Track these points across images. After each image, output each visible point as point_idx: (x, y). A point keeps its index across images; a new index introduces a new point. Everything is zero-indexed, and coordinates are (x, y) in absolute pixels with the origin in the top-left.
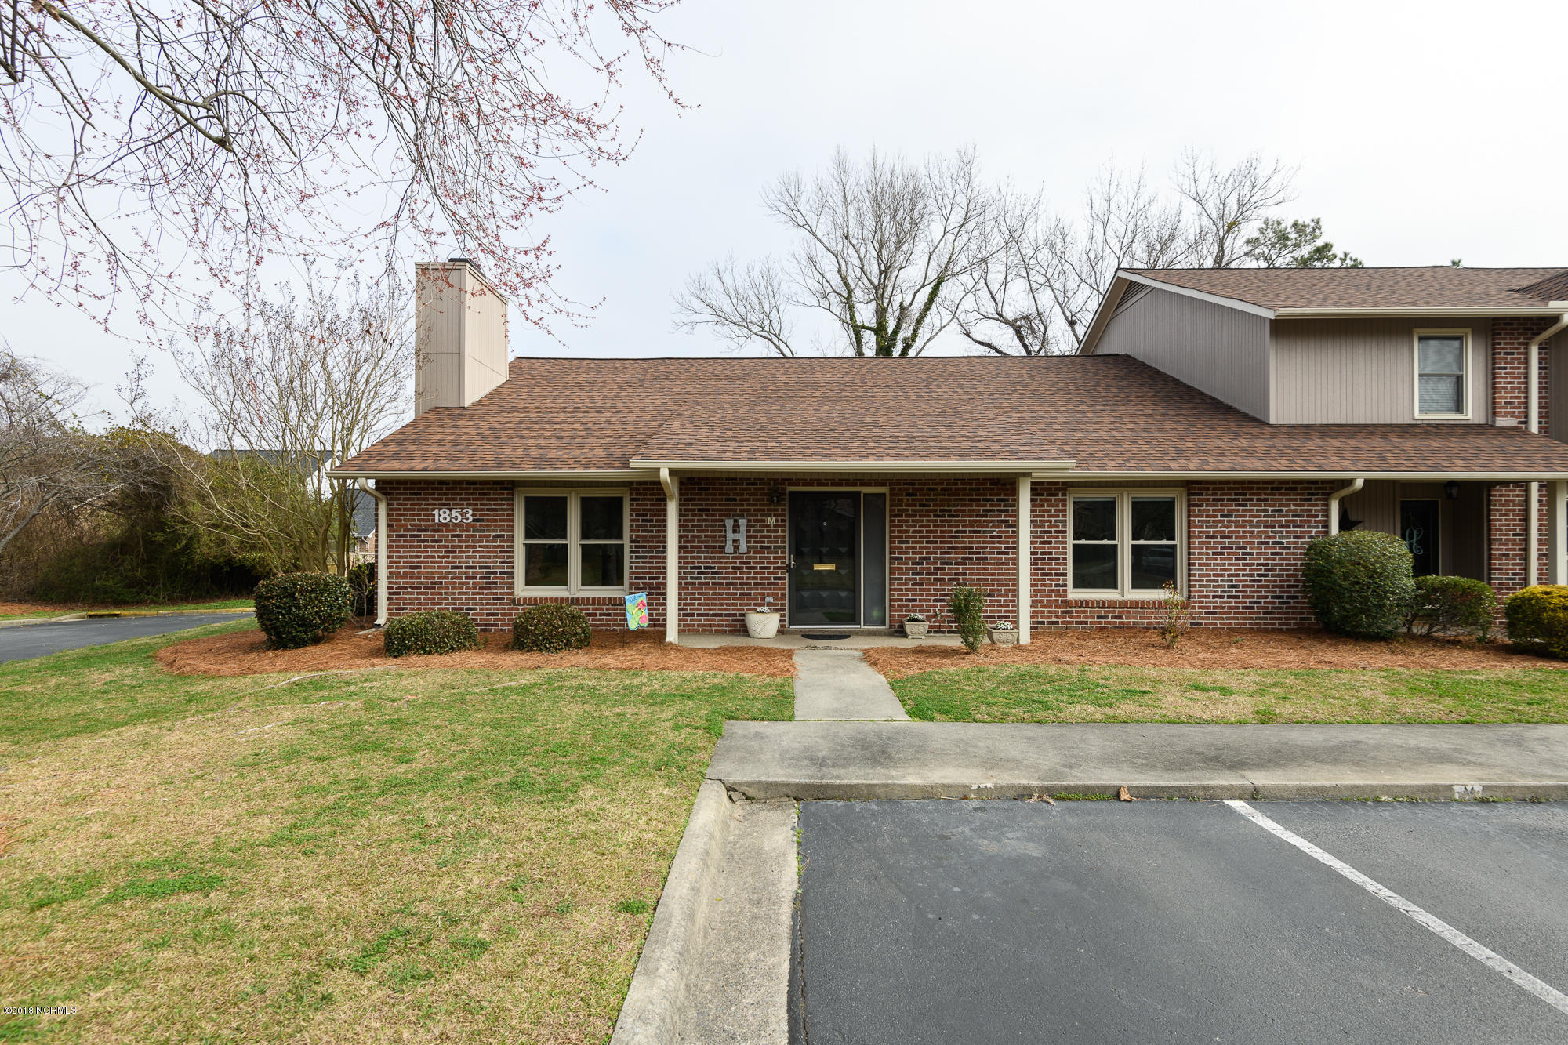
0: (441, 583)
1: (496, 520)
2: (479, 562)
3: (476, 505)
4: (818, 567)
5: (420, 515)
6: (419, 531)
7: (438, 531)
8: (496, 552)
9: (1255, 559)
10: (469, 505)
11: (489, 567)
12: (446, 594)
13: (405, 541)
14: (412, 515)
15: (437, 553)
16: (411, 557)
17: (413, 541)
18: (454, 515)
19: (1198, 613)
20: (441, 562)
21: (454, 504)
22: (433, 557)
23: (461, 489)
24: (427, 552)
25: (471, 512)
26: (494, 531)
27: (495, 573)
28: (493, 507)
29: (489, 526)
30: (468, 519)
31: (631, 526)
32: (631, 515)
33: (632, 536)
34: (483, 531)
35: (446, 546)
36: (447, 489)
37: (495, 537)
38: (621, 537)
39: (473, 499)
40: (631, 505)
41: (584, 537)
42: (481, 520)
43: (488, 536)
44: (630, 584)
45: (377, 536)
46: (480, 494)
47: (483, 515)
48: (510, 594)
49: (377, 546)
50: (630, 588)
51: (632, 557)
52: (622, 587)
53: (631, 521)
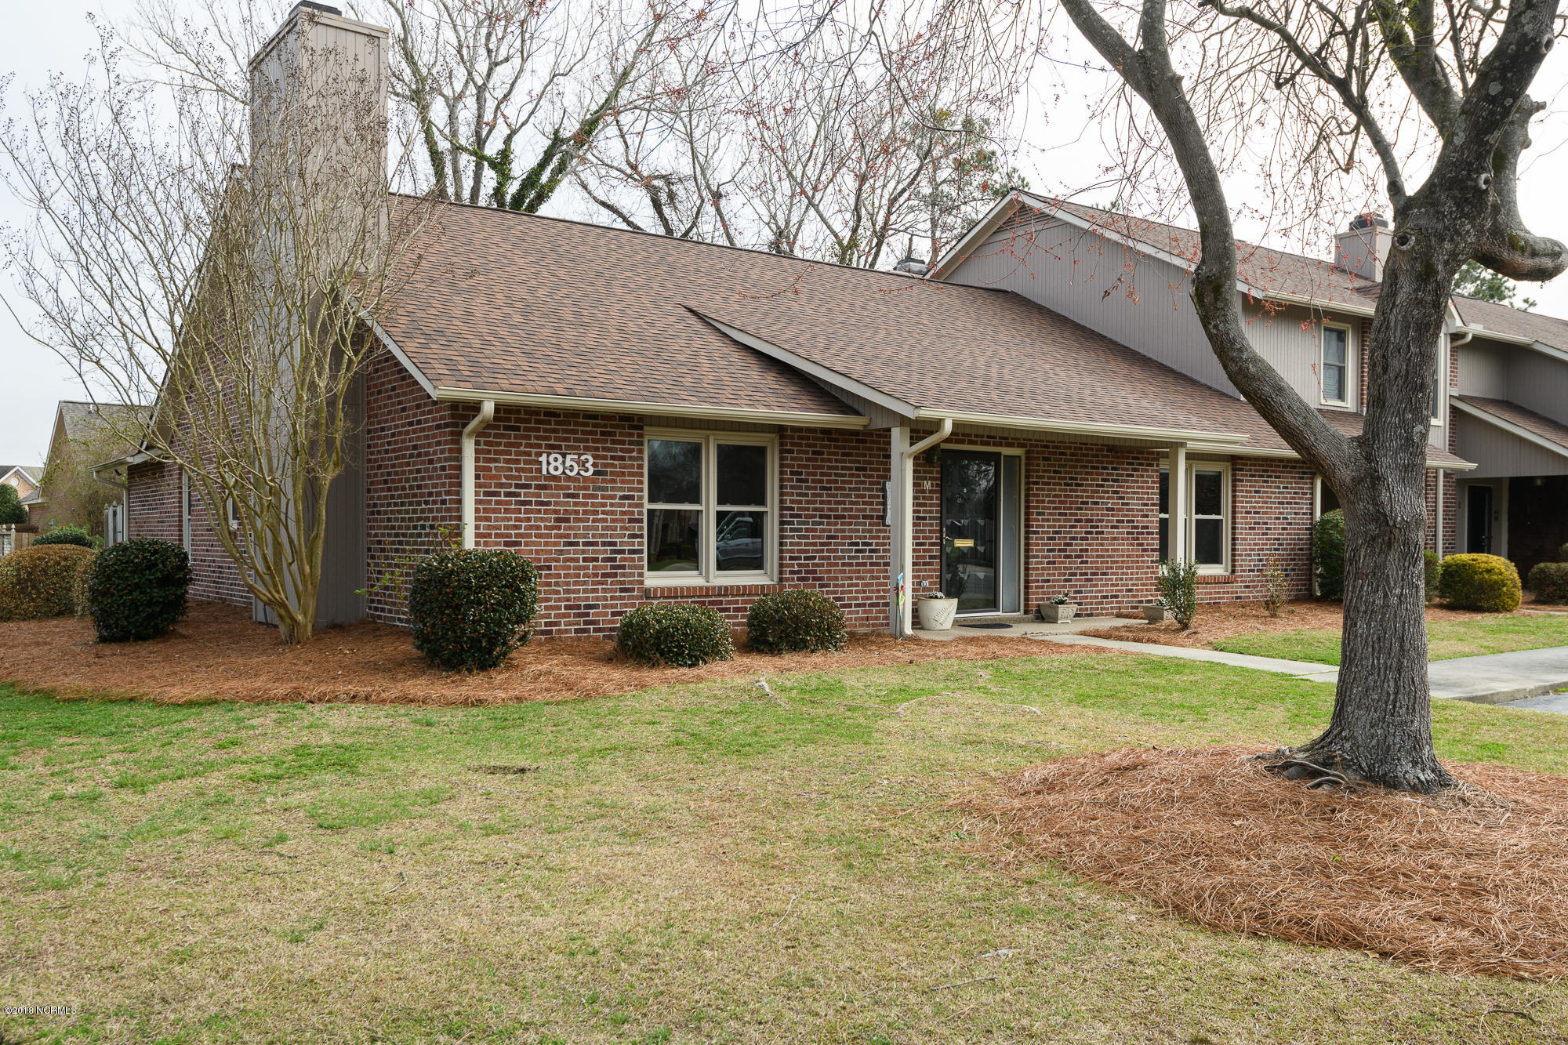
0: (549, 568)
1: (623, 474)
2: (602, 536)
3: (597, 449)
5: (517, 461)
6: (517, 486)
7: (544, 487)
8: (623, 521)
10: (587, 449)
11: (614, 544)
12: (557, 584)
13: (498, 503)
14: (507, 461)
15: (544, 521)
16: (507, 527)
17: (509, 503)
18: (568, 463)
20: (549, 536)
21: (568, 447)
22: (539, 528)
23: (576, 424)
24: (529, 519)
25: (591, 460)
26: (621, 489)
27: (622, 552)
28: (620, 454)
29: (614, 481)
30: (587, 470)
31: (781, 487)
32: (782, 473)
33: (781, 501)
34: (605, 489)
35: (556, 512)
36: (558, 423)
37: (622, 498)
38: (762, 503)
39: (594, 441)
40: (782, 459)
41: (720, 502)
42: (605, 473)
43: (613, 497)
44: (781, 566)
45: (458, 493)
46: (603, 433)
47: (606, 465)
48: (642, 582)
49: (459, 510)
50: (781, 573)
51: (781, 530)
52: (762, 571)
53: (781, 480)
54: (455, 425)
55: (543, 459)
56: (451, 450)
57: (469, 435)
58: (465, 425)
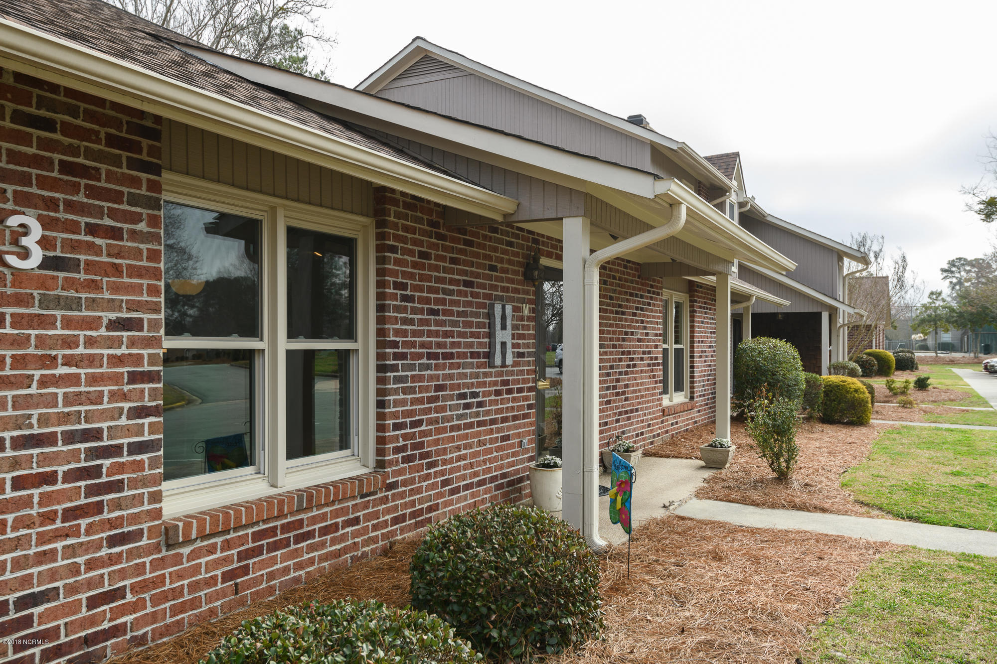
1: (117, 270)
2: (65, 418)
3: (52, 204)
8: (115, 379)
10: (23, 201)
11: (96, 435)
25: (37, 230)
26: (112, 305)
27: (116, 451)
28: (108, 222)
29: (94, 286)
30: (25, 254)
31: (381, 308)
32: (380, 284)
33: (381, 332)
34: (74, 304)
37: (114, 325)
38: (350, 335)
39: (43, 183)
40: (381, 260)
41: (292, 334)
42: (73, 266)
43: (92, 324)
44: (381, 441)
46: (65, 167)
47: (75, 246)
48: (158, 514)
50: (380, 452)
51: (381, 381)
52: (347, 452)
53: (380, 296)
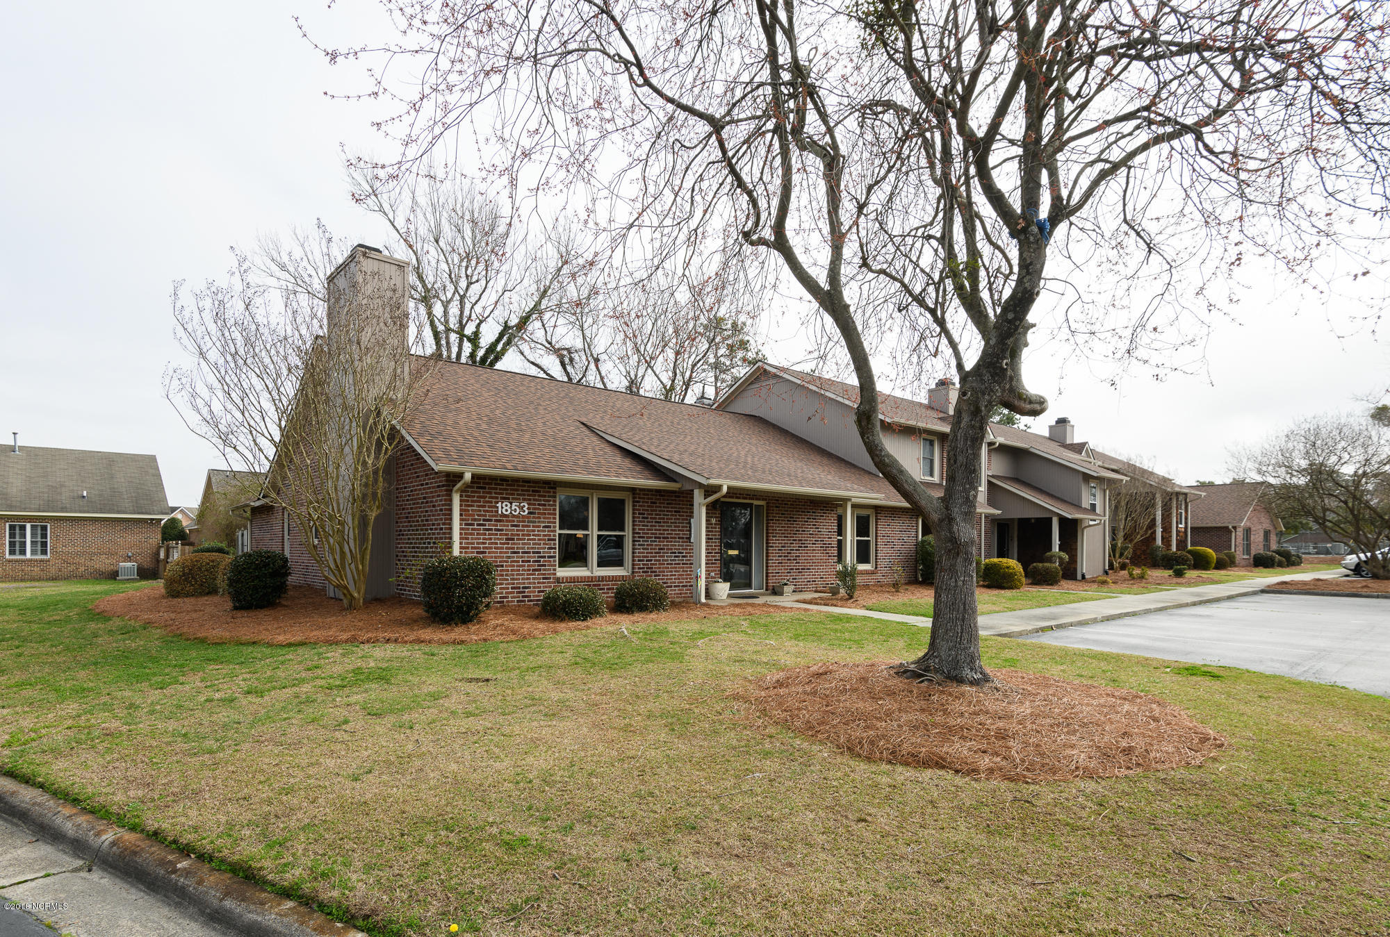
0: (502, 566)
1: (545, 514)
2: (532, 548)
3: (531, 500)
4: (736, 552)
5: (484, 506)
6: (484, 520)
7: (500, 521)
8: (544, 540)
9: (897, 547)
10: (524, 500)
11: (540, 553)
12: (507, 575)
13: (473, 529)
14: (478, 506)
15: (500, 540)
16: (478, 543)
17: (480, 530)
18: (513, 508)
19: (879, 576)
20: (502, 548)
21: (514, 499)
22: (496, 543)
23: (518, 486)
24: (491, 539)
25: (527, 506)
26: (543, 522)
27: (544, 557)
28: (543, 503)
29: (539, 518)
30: (524, 512)
31: (634, 521)
32: (634, 514)
33: (633, 529)
34: (535, 522)
35: (507, 535)
36: (507, 485)
37: (544, 527)
38: (623, 529)
39: (529, 495)
40: (634, 506)
41: (599, 529)
42: (534, 513)
43: (539, 527)
44: (633, 565)
45: (450, 524)
46: (533, 491)
47: (535, 509)
48: (555, 575)
49: (450, 533)
50: (633, 568)
51: (633, 545)
52: (623, 568)
53: (634, 517)
54: (449, 486)
55: (499, 505)
56: (445, 500)
57: (456, 492)
58: (454, 486)
